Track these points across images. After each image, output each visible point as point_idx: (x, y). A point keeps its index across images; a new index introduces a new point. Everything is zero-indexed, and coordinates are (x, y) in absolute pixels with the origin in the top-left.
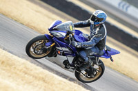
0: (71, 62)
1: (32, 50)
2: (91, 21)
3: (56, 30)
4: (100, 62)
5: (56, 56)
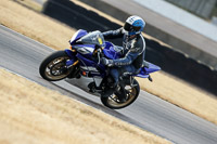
0: (98, 85)
1: (48, 70)
2: (124, 31)
3: (80, 43)
4: (135, 82)
5: (79, 77)
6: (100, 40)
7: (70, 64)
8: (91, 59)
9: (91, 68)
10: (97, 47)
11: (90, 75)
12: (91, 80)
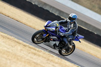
0: (57, 45)
1: (35, 39)
2: (68, 20)
3: (49, 26)
5: (49, 42)
6: (57, 24)
7: (45, 36)
8: (54, 33)
9: (54, 37)
10: (56, 28)
11: (54, 40)
12: (54, 42)
